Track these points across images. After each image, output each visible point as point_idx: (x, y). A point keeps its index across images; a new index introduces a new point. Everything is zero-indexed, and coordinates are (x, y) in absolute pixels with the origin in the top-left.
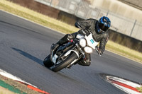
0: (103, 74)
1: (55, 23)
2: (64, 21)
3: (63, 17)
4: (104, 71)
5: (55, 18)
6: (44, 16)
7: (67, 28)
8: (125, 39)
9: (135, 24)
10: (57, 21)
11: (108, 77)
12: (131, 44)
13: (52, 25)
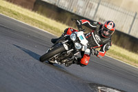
0: (94, 84)
1: (30, 16)
2: (42, 12)
3: (40, 7)
4: (95, 80)
5: (29, 9)
6: (16, 6)
7: (46, 22)
8: (122, 38)
9: (135, 18)
10: (33, 13)
11: (99, 88)
12: (130, 44)
13: (26, 18)
